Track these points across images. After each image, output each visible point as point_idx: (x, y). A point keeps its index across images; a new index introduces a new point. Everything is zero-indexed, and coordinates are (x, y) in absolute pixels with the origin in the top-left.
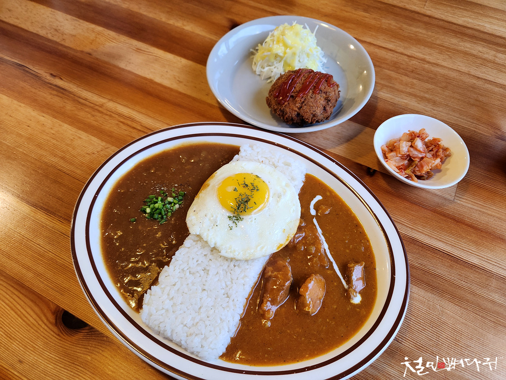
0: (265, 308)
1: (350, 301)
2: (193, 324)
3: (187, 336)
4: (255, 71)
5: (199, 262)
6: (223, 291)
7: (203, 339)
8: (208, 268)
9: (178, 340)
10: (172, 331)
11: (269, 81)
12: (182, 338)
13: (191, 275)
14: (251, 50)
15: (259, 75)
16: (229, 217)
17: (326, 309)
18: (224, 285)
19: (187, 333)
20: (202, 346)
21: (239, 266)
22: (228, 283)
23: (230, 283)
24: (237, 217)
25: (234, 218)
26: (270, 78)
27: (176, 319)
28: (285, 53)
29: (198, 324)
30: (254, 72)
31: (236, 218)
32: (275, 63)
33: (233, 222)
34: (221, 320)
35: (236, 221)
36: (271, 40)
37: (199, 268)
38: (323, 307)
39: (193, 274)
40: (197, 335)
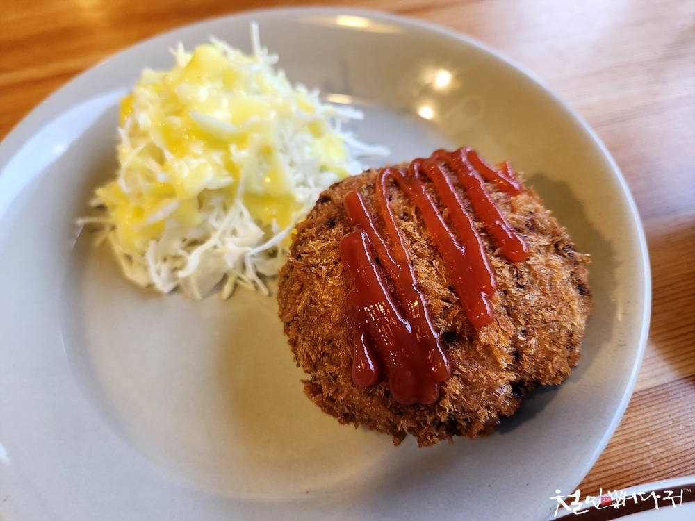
4: (150, 286)
11: (227, 289)
14: (81, 222)
15: (176, 289)
26: (225, 278)
28: (231, 167)
30: (149, 291)
32: (212, 221)
36: (140, 154)
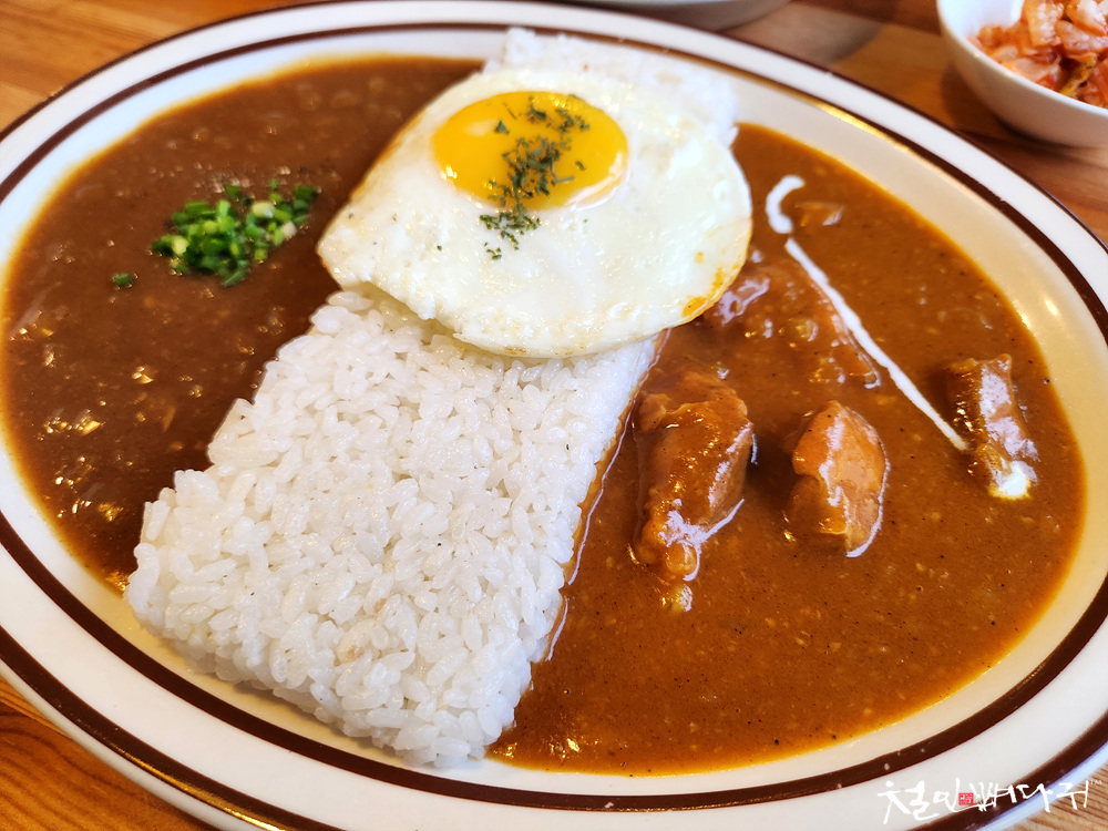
0: (662, 534)
1: (986, 491)
2: (362, 612)
3: (337, 663)
5: (376, 379)
6: (485, 474)
7: (410, 670)
8: (413, 397)
9: (296, 683)
10: (269, 646)
12: (314, 673)
13: (346, 424)
16: (486, 219)
17: (903, 527)
18: (486, 452)
19: (334, 649)
20: (408, 703)
21: (538, 383)
22: (504, 444)
23: (510, 444)
24: (515, 218)
25: (504, 222)
27: (284, 593)
29: (387, 607)
31: (512, 222)
33: (503, 234)
34: (484, 590)
35: (509, 231)
37: (377, 399)
38: (890, 521)
39: (355, 421)
40: (381, 655)
